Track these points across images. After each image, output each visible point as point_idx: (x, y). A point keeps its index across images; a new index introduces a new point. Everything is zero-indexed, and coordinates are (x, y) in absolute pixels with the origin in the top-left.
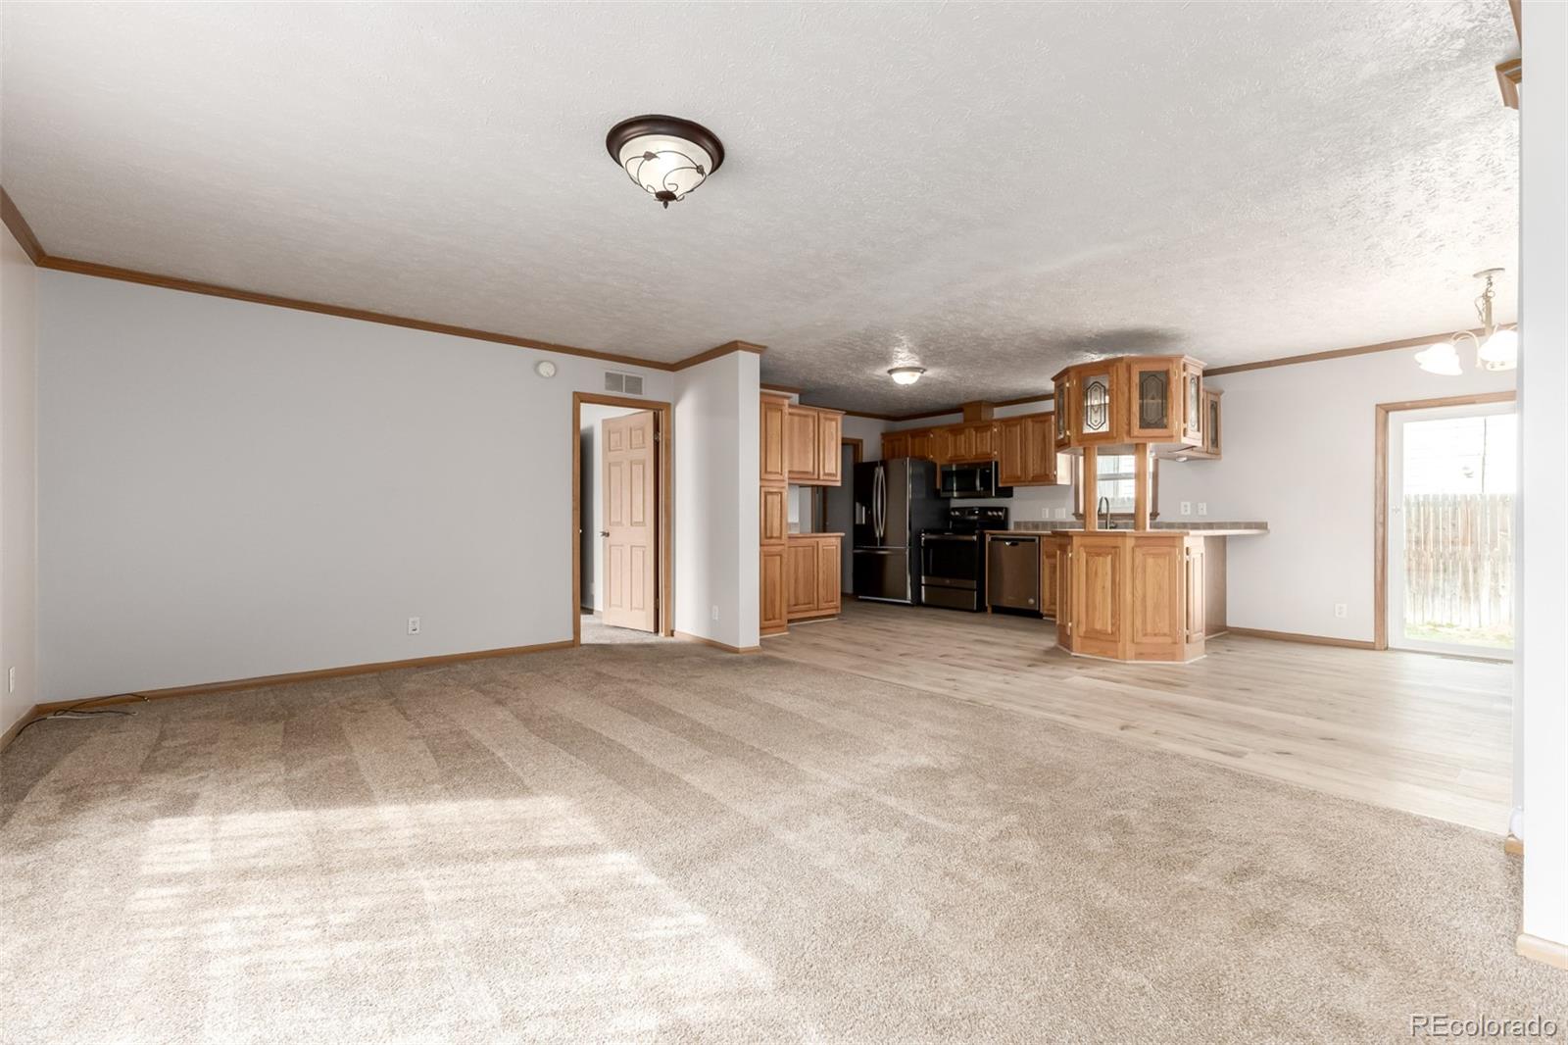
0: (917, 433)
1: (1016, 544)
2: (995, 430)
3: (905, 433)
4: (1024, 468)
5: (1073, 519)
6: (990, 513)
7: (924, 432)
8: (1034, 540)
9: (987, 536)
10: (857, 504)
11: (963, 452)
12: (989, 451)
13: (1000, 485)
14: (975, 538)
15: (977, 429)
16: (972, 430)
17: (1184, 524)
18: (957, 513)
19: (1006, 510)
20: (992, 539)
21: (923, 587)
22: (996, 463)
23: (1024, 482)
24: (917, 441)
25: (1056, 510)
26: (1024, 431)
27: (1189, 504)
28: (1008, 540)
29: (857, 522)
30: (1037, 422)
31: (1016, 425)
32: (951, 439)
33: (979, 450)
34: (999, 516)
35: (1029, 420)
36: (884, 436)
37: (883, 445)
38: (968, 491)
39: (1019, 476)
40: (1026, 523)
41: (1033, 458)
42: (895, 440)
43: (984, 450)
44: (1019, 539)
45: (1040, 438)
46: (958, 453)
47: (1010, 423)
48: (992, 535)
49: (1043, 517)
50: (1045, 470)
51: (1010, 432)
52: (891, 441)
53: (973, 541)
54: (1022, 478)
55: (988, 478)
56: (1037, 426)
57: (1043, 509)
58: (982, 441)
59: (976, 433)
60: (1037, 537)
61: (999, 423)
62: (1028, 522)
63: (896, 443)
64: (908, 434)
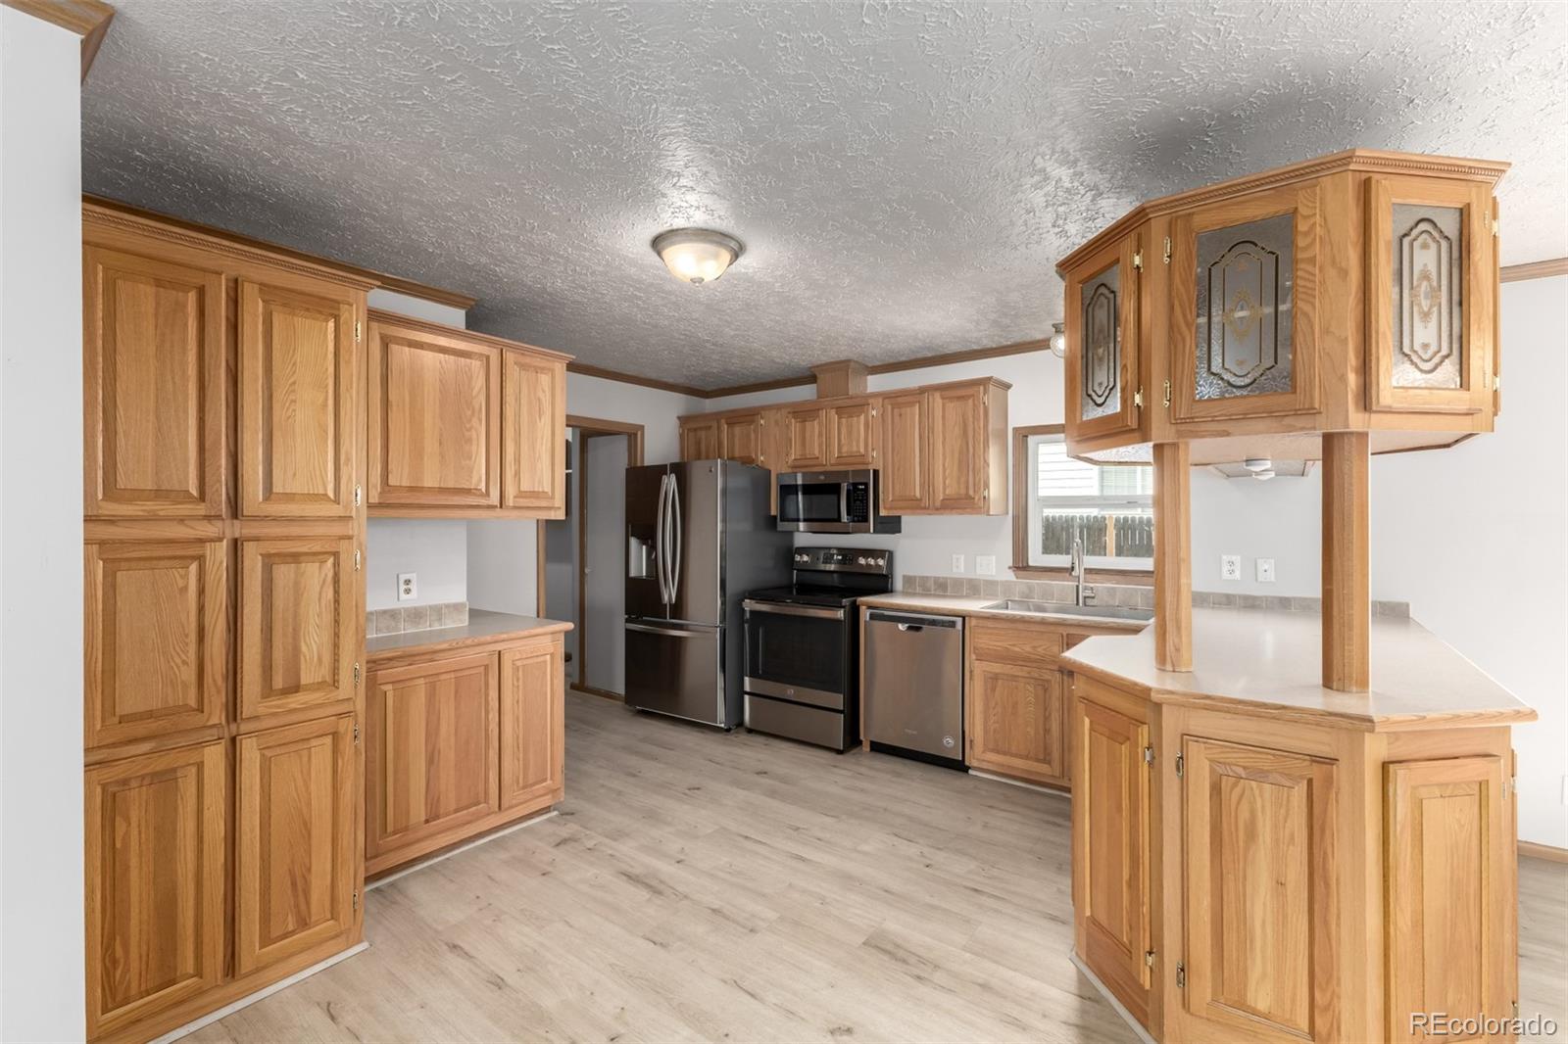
0: (736, 418)
1: (918, 629)
2: (874, 413)
3: (717, 416)
4: (928, 482)
5: (1010, 576)
6: (862, 561)
7: (749, 416)
8: (953, 624)
9: (863, 609)
10: (633, 542)
11: (817, 453)
12: (862, 450)
13: (883, 513)
14: (840, 614)
15: (840, 410)
16: (833, 411)
17: (1228, 596)
18: (806, 558)
19: (888, 555)
20: (872, 617)
21: (747, 697)
22: (876, 472)
23: (925, 508)
24: (737, 430)
25: (979, 559)
26: (926, 416)
27: (1237, 559)
28: (903, 620)
29: (633, 573)
30: (951, 399)
31: (911, 404)
32: (795, 426)
33: (845, 449)
34: (878, 566)
35: (937, 395)
36: (684, 420)
37: (681, 436)
38: (824, 521)
39: (915, 496)
40: (924, 579)
41: (944, 466)
42: (701, 429)
43: (855, 449)
44: (922, 621)
45: (957, 429)
46: (808, 452)
47: (899, 400)
48: (870, 607)
49: (955, 570)
50: (967, 488)
51: (900, 415)
52: (695, 430)
53: (837, 621)
54: (921, 500)
55: (861, 501)
56: (950, 405)
57: (954, 556)
58: (850, 433)
59: (839, 418)
60: (961, 619)
61: (880, 400)
62: (927, 577)
63: (703, 434)
64: (723, 421)
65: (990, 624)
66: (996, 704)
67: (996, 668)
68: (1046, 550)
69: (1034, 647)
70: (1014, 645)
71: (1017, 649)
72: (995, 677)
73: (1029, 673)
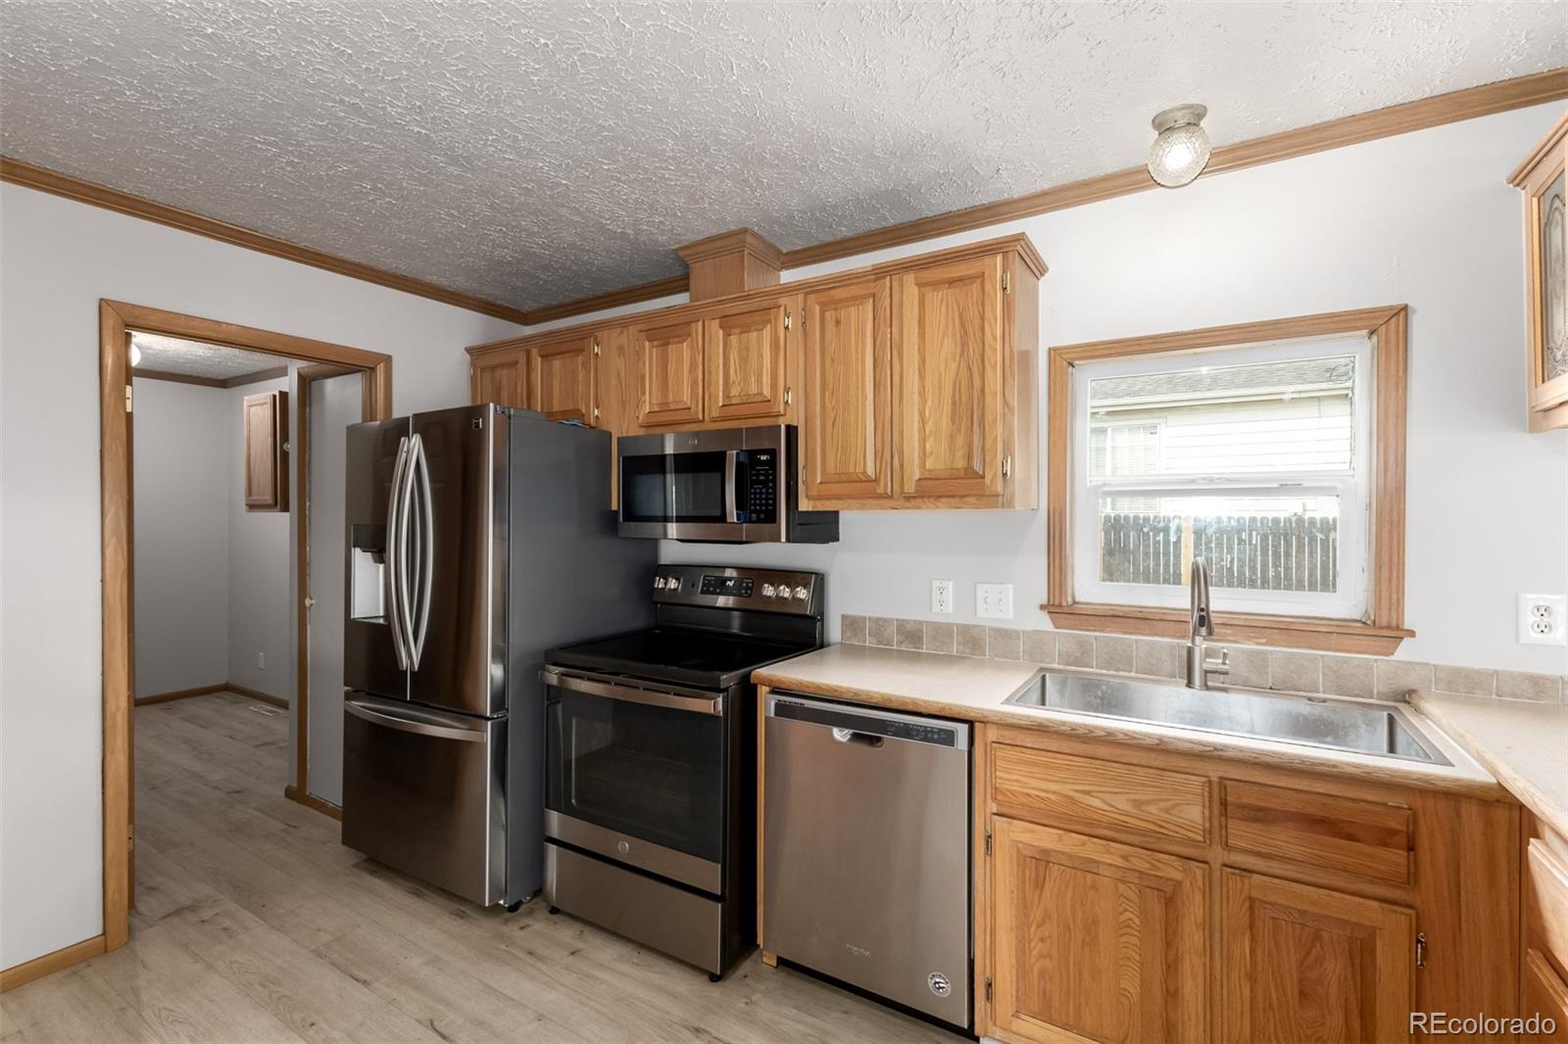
1: (873, 741)
2: (789, 322)
3: (527, 344)
4: (890, 447)
5: (1044, 623)
6: (769, 591)
7: (575, 341)
8: (948, 738)
9: (763, 690)
11: (686, 398)
12: (767, 391)
13: (804, 505)
15: (728, 323)
16: (716, 323)
17: (1536, 680)
18: (673, 584)
19: (816, 581)
20: (782, 710)
21: (552, 851)
22: (791, 431)
23: (885, 496)
24: (557, 364)
25: (981, 589)
26: (886, 320)
27: (1557, 602)
28: (842, 721)
29: (360, 611)
30: (936, 284)
31: (857, 300)
32: (650, 352)
33: (735, 391)
34: (796, 600)
35: (910, 279)
36: (476, 352)
37: (473, 380)
38: (704, 517)
39: (864, 472)
40: (880, 624)
41: (922, 415)
42: (502, 366)
43: (753, 390)
44: (884, 726)
45: (948, 342)
46: (671, 399)
47: (837, 294)
48: (776, 690)
49: (936, 608)
50: (969, 457)
51: (838, 322)
52: (493, 369)
53: (713, 718)
54: (876, 480)
55: (765, 483)
56: (935, 298)
57: (936, 584)
58: (744, 360)
59: (727, 335)
60: (966, 726)
61: (800, 297)
62: (885, 620)
63: (504, 375)
64: (535, 352)
65: (1029, 740)
66: (1047, 915)
67: (1045, 838)
68: (1110, 574)
69: (1137, 804)
70: (1088, 793)
71: (1096, 803)
72: (1043, 859)
73: (1125, 858)
